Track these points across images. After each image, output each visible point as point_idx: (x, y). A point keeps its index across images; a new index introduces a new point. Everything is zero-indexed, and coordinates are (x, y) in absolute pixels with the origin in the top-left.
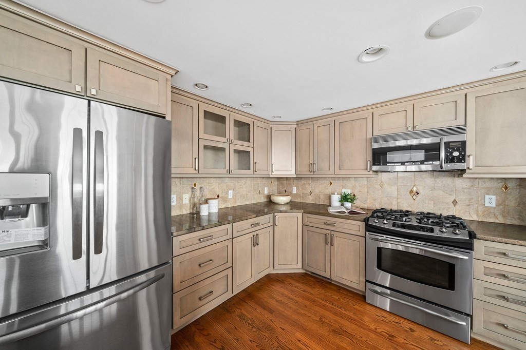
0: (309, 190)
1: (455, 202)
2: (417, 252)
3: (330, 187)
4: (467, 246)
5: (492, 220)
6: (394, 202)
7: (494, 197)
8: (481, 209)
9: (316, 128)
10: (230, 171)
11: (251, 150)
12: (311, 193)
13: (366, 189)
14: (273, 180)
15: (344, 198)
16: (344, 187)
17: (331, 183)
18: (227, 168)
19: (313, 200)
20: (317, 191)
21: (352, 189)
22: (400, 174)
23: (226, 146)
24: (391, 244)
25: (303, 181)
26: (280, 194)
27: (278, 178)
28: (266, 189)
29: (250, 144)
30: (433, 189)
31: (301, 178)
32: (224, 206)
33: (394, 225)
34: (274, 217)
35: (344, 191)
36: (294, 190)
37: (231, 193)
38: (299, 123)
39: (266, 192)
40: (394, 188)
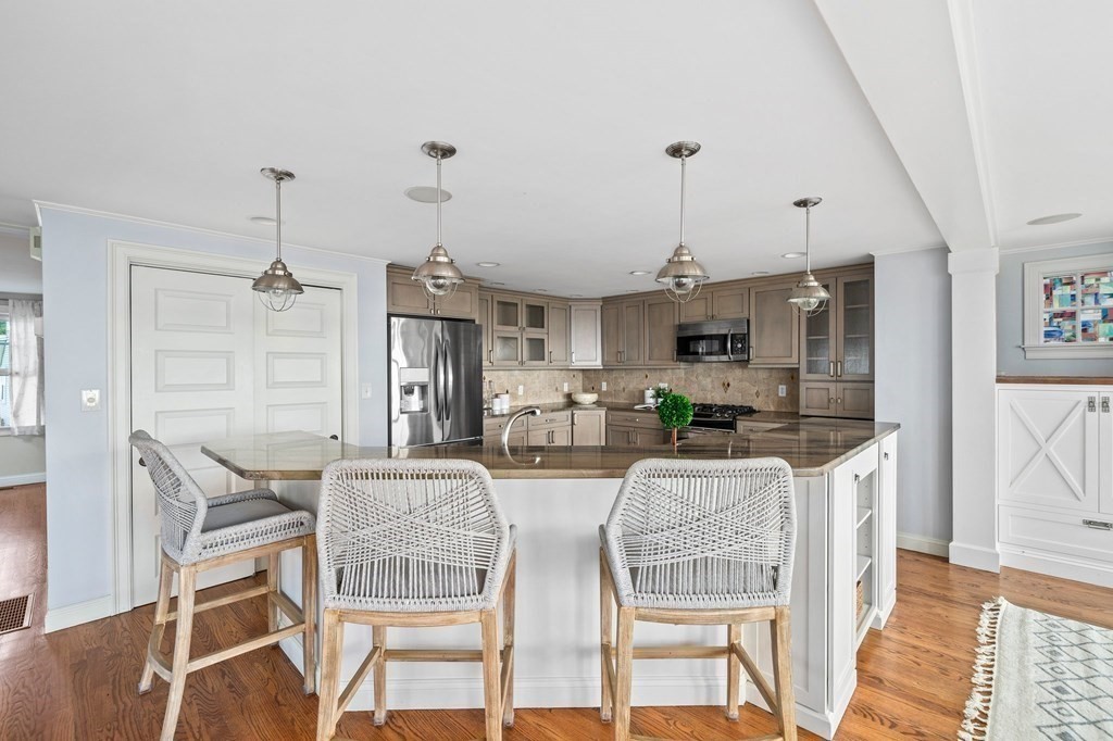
0: (622, 385)
1: (757, 394)
3: (646, 381)
5: (784, 410)
6: (709, 397)
7: (784, 387)
8: (776, 399)
9: (624, 308)
10: (522, 363)
11: (545, 337)
12: (624, 389)
13: (683, 383)
14: (575, 373)
16: (661, 381)
17: (646, 376)
18: (520, 359)
19: (626, 399)
20: (631, 386)
21: (669, 384)
22: (714, 365)
23: (518, 335)
25: (615, 374)
26: (585, 391)
27: (583, 370)
28: (566, 385)
29: (545, 330)
30: (741, 380)
31: (612, 370)
32: (513, 404)
34: (573, 415)
36: (604, 387)
37: (521, 388)
38: (605, 300)
39: (566, 390)
40: (709, 380)
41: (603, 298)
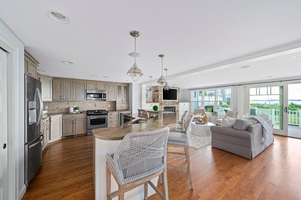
0: (56, 107)
1: (104, 107)
2: (95, 118)
4: (107, 114)
5: (110, 109)
6: (91, 108)
7: (110, 105)
13: (82, 105)
15: (75, 109)
16: (74, 105)
17: (68, 104)
19: (59, 111)
20: (61, 107)
21: (77, 105)
22: (92, 100)
24: (93, 117)
30: (100, 104)
31: (55, 102)
33: (94, 113)
34: (50, 118)
35: (74, 106)
36: (46, 108)
40: (91, 104)
41: (53, 77)
